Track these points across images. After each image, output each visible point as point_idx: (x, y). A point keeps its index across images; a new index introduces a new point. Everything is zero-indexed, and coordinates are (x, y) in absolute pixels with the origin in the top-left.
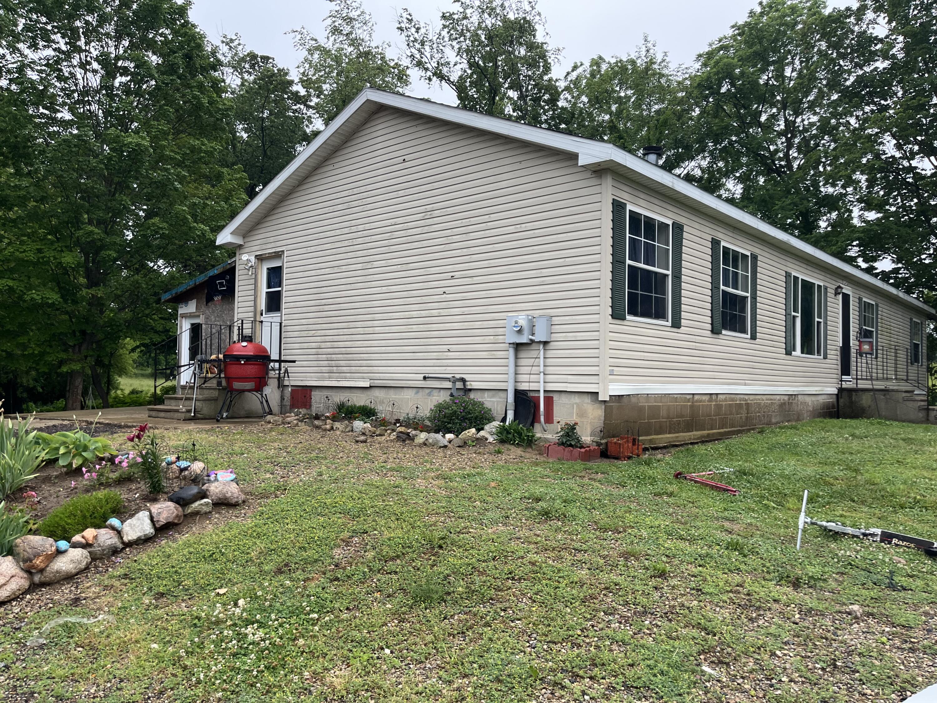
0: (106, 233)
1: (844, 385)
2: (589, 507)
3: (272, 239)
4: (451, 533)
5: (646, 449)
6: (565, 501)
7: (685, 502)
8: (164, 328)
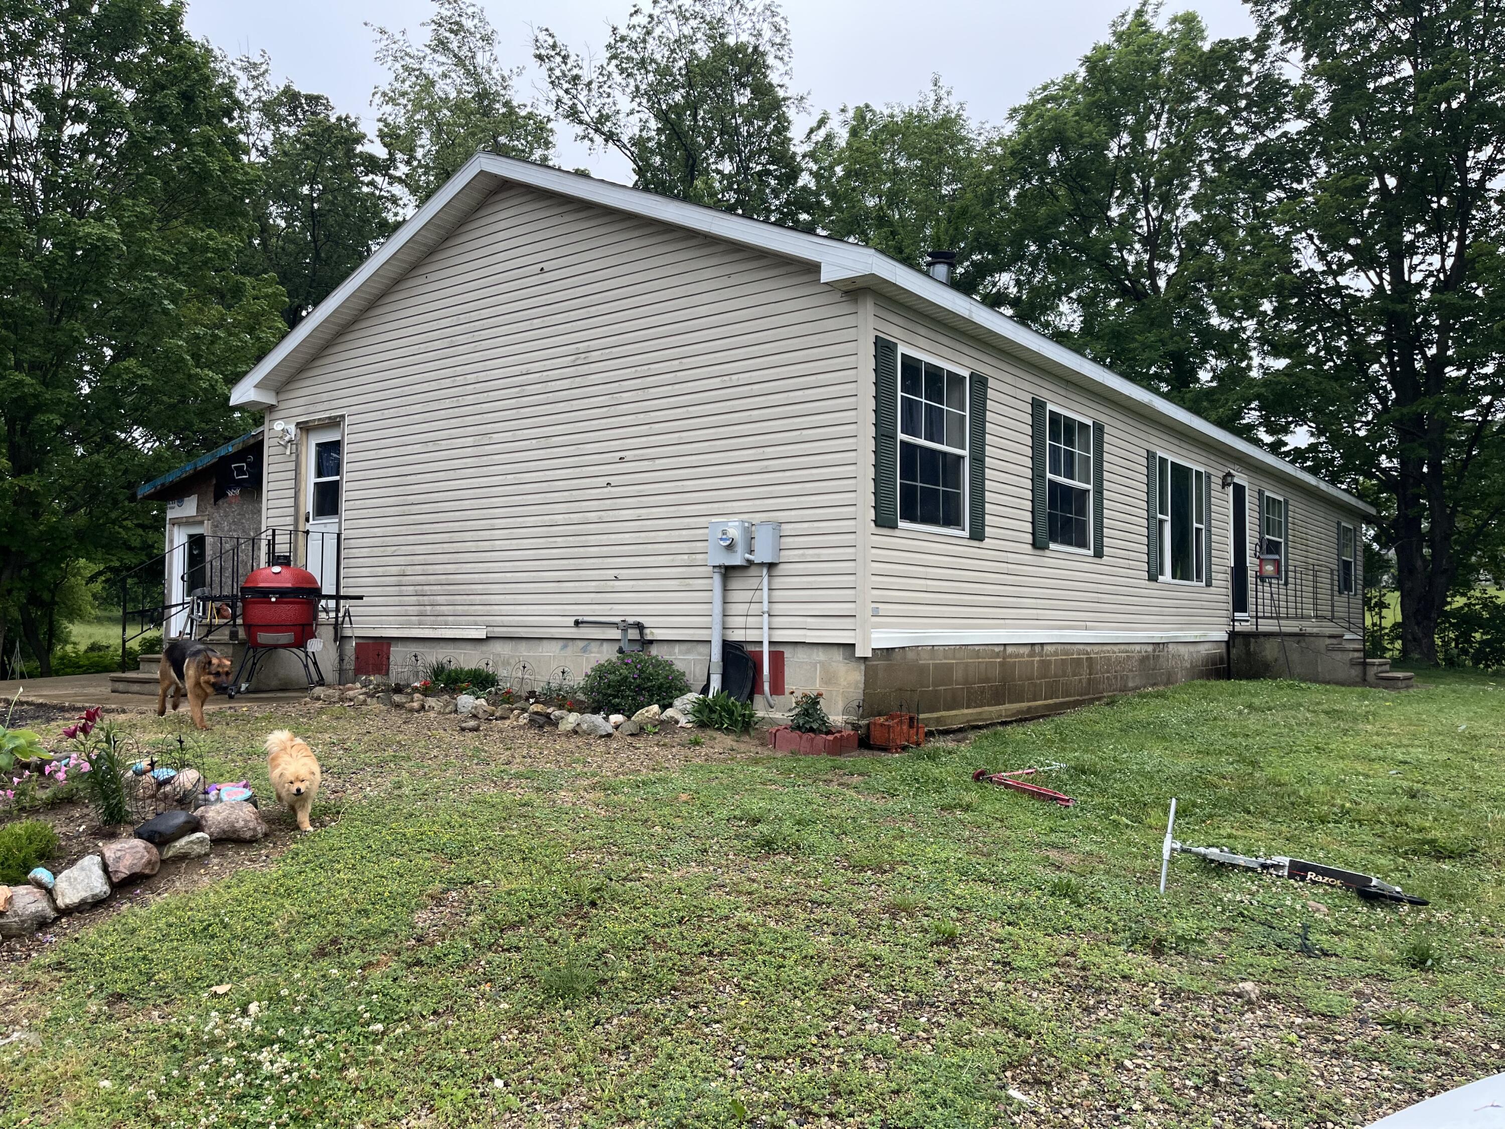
0: (44, 383)
1: (1238, 627)
2: (837, 831)
3: (325, 397)
4: (611, 880)
5: (930, 734)
6: (799, 823)
7: (990, 820)
8: (144, 542)
